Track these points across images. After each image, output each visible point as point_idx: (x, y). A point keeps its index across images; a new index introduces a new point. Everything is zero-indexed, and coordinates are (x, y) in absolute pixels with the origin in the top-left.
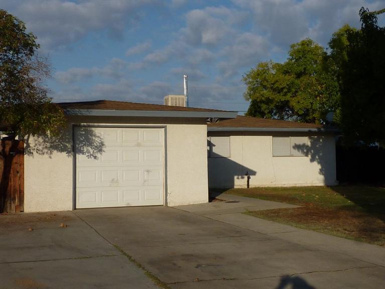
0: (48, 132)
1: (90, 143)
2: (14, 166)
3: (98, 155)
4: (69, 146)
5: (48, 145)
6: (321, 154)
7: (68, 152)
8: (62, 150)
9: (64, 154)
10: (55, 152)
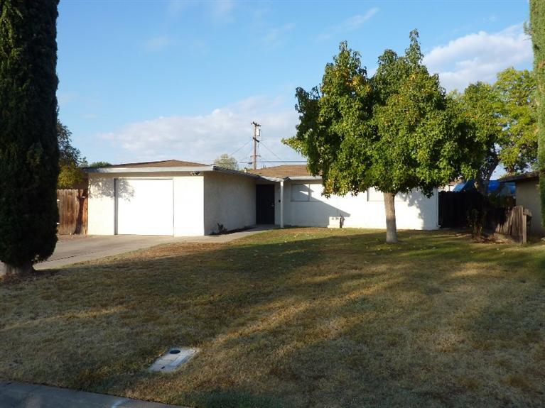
0: (100, 184)
1: (126, 190)
2: (85, 205)
3: (131, 198)
4: (112, 192)
5: (101, 192)
6: (420, 199)
7: (112, 197)
8: (108, 195)
9: (109, 198)
10: (104, 196)
